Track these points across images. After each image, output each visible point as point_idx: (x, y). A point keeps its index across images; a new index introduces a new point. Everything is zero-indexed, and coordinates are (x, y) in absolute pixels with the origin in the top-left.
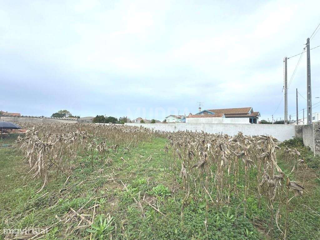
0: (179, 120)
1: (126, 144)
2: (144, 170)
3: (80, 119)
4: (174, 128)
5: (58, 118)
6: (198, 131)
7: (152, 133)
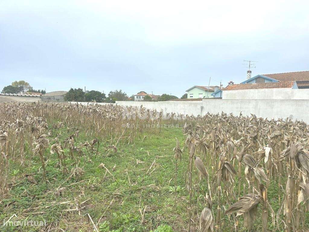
0: (210, 95)
1: (113, 138)
2: (139, 190)
3: (45, 95)
4: (200, 109)
5: (11, 94)
6: (244, 115)
7: (160, 119)
